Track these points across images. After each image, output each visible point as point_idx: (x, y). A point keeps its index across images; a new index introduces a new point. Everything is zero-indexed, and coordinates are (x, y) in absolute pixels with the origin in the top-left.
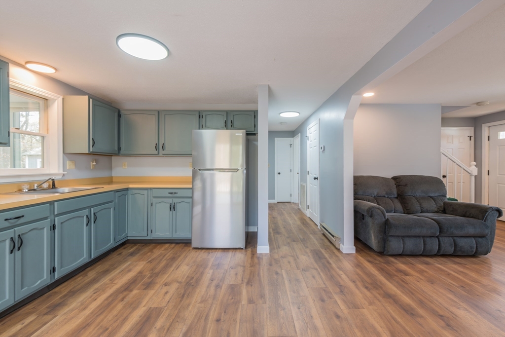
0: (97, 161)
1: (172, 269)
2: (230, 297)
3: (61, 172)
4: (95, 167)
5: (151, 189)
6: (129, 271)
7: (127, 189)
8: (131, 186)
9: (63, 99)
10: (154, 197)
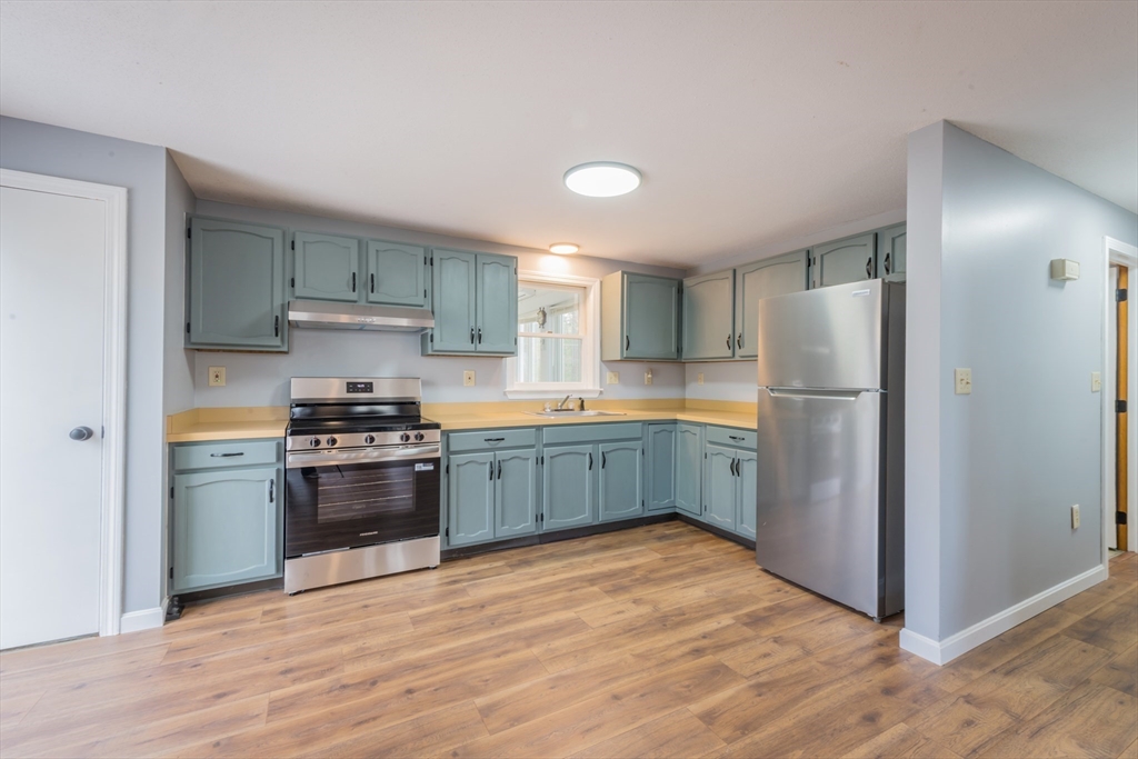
0: (652, 371)
1: (677, 584)
2: (687, 683)
3: (598, 388)
4: (652, 383)
5: (706, 424)
6: (627, 559)
7: (675, 422)
8: (680, 416)
9: (601, 282)
10: (711, 442)
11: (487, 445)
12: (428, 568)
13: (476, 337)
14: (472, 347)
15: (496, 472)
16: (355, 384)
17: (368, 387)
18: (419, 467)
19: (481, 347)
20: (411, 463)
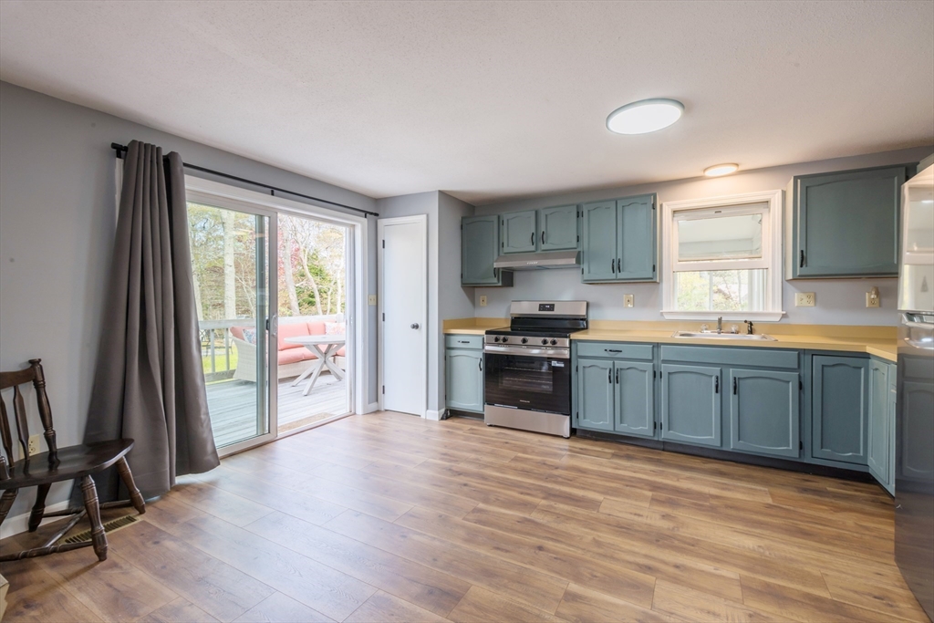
3: (779, 310)
4: (878, 304)
5: (890, 362)
8: (868, 349)
9: (784, 192)
11: (606, 354)
12: (562, 437)
13: (617, 266)
14: (613, 276)
15: (615, 377)
16: (544, 305)
17: (552, 307)
18: (554, 363)
19: (620, 275)
20: (550, 359)
